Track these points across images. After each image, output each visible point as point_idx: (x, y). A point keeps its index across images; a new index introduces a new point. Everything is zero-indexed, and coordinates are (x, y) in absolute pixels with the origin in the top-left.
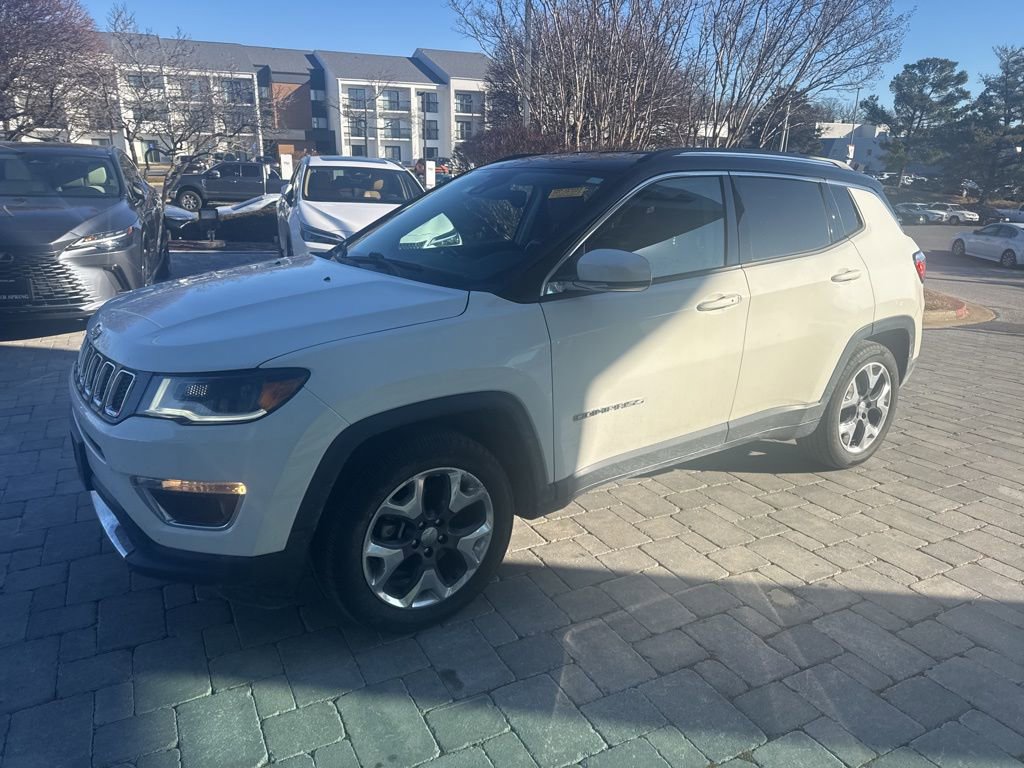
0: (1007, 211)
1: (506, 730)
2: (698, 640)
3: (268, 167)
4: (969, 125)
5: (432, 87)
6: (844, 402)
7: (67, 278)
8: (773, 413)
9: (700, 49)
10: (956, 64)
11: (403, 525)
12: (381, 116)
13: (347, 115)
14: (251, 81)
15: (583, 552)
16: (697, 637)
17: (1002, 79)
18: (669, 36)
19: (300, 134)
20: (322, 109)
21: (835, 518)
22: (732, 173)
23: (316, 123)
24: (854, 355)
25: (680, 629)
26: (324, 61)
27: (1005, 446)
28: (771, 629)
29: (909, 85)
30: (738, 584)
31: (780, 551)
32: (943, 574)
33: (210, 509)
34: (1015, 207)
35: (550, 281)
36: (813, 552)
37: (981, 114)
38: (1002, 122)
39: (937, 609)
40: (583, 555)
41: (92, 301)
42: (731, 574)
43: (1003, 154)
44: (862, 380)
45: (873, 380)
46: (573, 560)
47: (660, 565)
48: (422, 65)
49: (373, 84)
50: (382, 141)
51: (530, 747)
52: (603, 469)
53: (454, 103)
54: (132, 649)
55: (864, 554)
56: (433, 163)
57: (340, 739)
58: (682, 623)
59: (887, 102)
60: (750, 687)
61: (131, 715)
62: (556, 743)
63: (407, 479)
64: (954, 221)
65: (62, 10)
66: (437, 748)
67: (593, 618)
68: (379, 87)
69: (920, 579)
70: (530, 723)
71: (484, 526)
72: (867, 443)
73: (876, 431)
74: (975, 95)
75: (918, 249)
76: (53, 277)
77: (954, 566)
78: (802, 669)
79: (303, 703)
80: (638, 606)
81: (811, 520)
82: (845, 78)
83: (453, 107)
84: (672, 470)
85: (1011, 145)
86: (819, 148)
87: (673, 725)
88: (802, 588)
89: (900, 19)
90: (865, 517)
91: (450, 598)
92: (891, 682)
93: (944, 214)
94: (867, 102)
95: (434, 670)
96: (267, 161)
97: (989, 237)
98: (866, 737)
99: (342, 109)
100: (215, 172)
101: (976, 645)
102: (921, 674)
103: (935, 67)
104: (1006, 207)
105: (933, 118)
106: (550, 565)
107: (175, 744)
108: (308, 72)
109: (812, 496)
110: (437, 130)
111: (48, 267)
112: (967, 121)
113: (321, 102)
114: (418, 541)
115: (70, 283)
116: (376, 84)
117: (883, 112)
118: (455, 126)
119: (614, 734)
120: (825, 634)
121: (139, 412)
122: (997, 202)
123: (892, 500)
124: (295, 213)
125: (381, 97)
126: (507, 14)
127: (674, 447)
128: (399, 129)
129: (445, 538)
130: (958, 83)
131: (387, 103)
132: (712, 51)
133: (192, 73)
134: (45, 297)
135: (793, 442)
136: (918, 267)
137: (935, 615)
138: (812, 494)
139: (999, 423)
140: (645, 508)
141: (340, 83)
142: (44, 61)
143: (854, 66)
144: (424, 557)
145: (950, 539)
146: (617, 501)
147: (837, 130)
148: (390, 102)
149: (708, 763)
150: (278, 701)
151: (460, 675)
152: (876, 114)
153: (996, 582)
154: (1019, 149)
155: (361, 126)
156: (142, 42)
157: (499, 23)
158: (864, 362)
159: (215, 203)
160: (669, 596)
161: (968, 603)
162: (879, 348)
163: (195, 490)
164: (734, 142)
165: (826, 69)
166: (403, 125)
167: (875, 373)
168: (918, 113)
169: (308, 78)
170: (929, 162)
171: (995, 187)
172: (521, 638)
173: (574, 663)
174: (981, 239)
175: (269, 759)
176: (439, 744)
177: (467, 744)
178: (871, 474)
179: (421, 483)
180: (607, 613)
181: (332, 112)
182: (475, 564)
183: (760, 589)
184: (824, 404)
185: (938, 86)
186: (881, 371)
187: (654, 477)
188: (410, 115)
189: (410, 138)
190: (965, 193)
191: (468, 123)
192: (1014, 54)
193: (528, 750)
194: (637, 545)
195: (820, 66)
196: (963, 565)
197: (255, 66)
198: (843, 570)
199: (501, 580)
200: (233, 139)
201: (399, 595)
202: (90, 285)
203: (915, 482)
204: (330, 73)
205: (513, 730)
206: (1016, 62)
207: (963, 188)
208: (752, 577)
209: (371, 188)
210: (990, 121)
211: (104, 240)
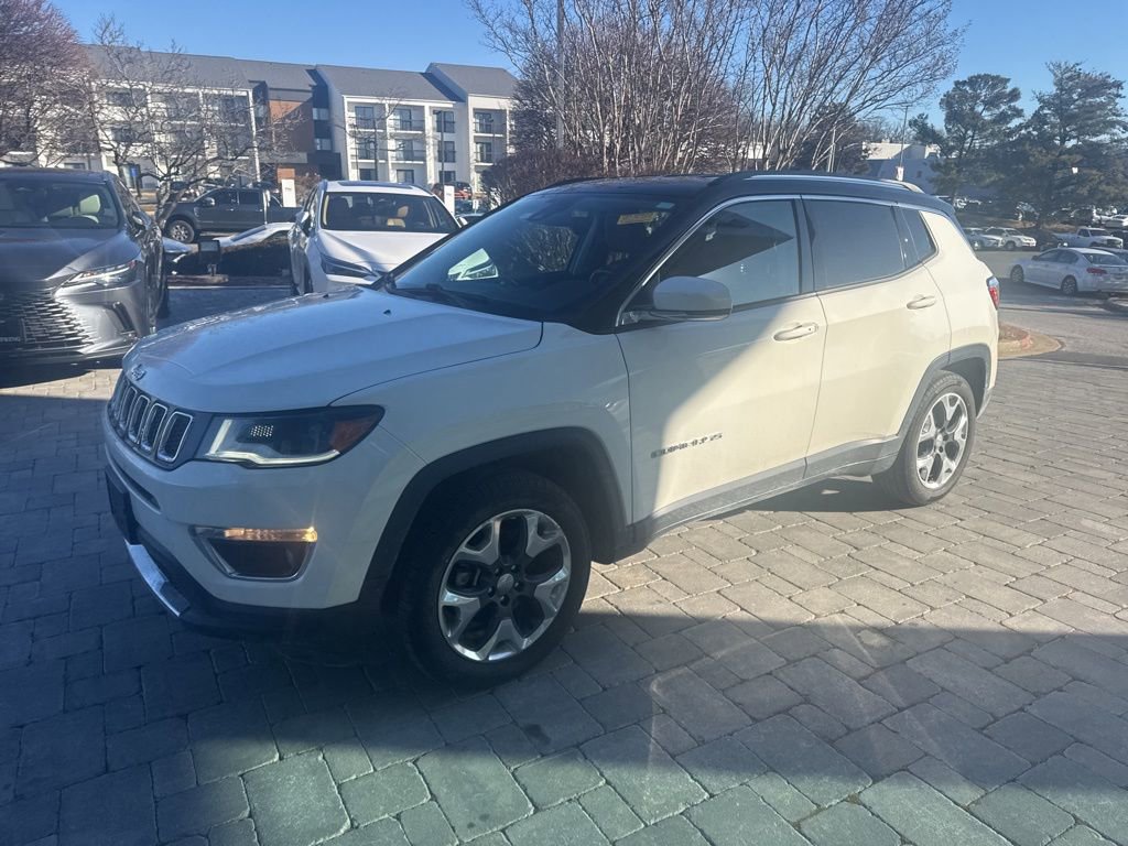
0: (1065, 235)
1: (601, 784)
2: (792, 685)
3: (268, 192)
4: (1024, 145)
5: (448, 105)
6: (921, 435)
7: (63, 317)
8: (852, 447)
9: (747, 65)
10: (1008, 80)
11: (479, 572)
12: (392, 137)
13: (354, 135)
14: (246, 98)
15: (660, 599)
16: (789, 681)
17: (1057, 96)
18: (714, 51)
19: (302, 157)
20: (325, 129)
21: (918, 556)
22: (804, 197)
23: (319, 145)
24: (930, 386)
25: (770, 674)
26: (328, 76)
27: (1082, 478)
28: (863, 671)
29: (961, 103)
30: (825, 626)
31: (865, 592)
32: (1034, 610)
33: (275, 559)
34: (1074, 231)
35: (626, 310)
36: (899, 591)
37: (1035, 133)
38: (1057, 142)
39: (1031, 644)
40: (660, 602)
41: (92, 343)
42: (817, 616)
43: (1059, 175)
44: (939, 412)
45: (950, 411)
46: (650, 607)
47: (742, 609)
48: (438, 81)
49: (384, 102)
50: (393, 164)
51: (629, 800)
52: (681, 509)
53: (473, 122)
54: (184, 717)
55: (951, 592)
56: (452, 188)
57: (425, 801)
58: (772, 668)
59: (937, 120)
60: (849, 730)
61: (193, 786)
62: (655, 794)
63: (483, 522)
64: (1010, 247)
65: (41, 20)
66: (530, 805)
67: (678, 666)
68: (390, 105)
69: (1010, 615)
70: (625, 775)
71: (561, 571)
72: (945, 478)
73: (954, 466)
74: (1029, 113)
75: (991, 275)
76: (48, 316)
77: (1045, 601)
78: (901, 710)
79: (381, 765)
80: (723, 652)
81: (894, 559)
82: (899, 97)
83: (472, 126)
84: (743, 512)
85: (1067, 166)
86: (867, 169)
87: (774, 771)
88: (892, 629)
89: (955, 34)
90: (948, 554)
91: (528, 649)
92: (992, 719)
93: (1000, 239)
94: (916, 121)
95: (517, 725)
96: (265, 187)
97: (1049, 263)
98: (972, 775)
99: (348, 129)
100: (209, 199)
101: (1074, 679)
102: (1022, 710)
103: (986, 83)
104: (1063, 231)
105: (985, 137)
106: (626, 613)
107: (247, 813)
108: (310, 89)
109: (892, 534)
110: (454, 152)
111: (42, 306)
112: (1022, 140)
113: (324, 122)
114: (494, 589)
115: (67, 323)
116: (387, 102)
117: (933, 131)
118: (474, 148)
119: (715, 782)
120: (920, 674)
121: (198, 457)
122: (1055, 226)
123: (974, 537)
124: (312, 243)
125: (392, 116)
126: (540, 27)
127: (753, 484)
128: (412, 151)
129: (522, 585)
130: (1010, 101)
131: (399, 122)
132: (761, 67)
133: (188, 90)
134: (39, 339)
135: (868, 479)
136: (992, 293)
137: (1031, 651)
138: (892, 533)
139: (1076, 455)
140: (720, 551)
141: (347, 99)
142: (20, 77)
143: (909, 84)
144: (500, 606)
145: (1037, 574)
146: (689, 544)
147: (885, 151)
148: (402, 121)
149: (815, 807)
150: (354, 764)
151: (547, 730)
152: (926, 134)
153: (1089, 615)
154: (1075, 170)
155: (370, 147)
156: (132, 56)
157: (530, 36)
158: (942, 392)
159: (209, 234)
160: (755, 641)
161: (1062, 637)
162: (955, 378)
163: (259, 538)
164: (784, 163)
165: (880, 86)
166: (416, 146)
167: (952, 405)
168: (970, 133)
169: (310, 95)
170: (982, 184)
171: (1052, 210)
172: (605, 689)
173: (664, 712)
174: (1040, 266)
175: (352, 824)
176: (531, 800)
177: (562, 800)
178: (950, 511)
179: (497, 525)
180: (693, 661)
181: (337, 132)
182: (552, 613)
183: (848, 631)
184: (902, 437)
185: (989, 104)
186: (958, 403)
187: (726, 519)
188: (424, 135)
189: (424, 160)
190: (1021, 216)
191: (489, 144)
192: (1068, 70)
193: (627, 803)
194: (716, 590)
195: (873, 83)
196: (1053, 599)
197: (250, 82)
198: (932, 609)
199: (576, 630)
200: (235, 162)
201: (475, 648)
202: (89, 326)
203: (996, 518)
204: (334, 90)
205: (608, 783)
206: (1070, 78)
207: (1018, 212)
208: (839, 619)
209: (394, 216)
210: (1045, 141)
211: (102, 275)
